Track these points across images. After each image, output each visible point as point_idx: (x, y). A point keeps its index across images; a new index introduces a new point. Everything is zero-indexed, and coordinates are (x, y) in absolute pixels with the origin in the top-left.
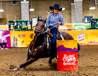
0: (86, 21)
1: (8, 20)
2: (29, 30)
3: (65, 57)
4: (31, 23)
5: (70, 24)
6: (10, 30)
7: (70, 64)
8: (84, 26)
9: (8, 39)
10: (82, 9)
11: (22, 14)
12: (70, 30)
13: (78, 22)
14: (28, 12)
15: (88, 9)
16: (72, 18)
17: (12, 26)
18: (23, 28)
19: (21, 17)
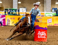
0: (53, 11)
1: (5, 8)
2: (18, 15)
3: (39, 33)
4: (19, 11)
5: (43, 12)
6: (5, 14)
7: (42, 37)
8: (52, 14)
9: (4, 20)
10: (51, 3)
11: (13, 5)
12: (43, 16)
13: (48, 12)
14: (17, 4)
15: (55, 4)
16: (44, 9)
17: (7, 12)
18: (13, 14)
19: (12, 7)
